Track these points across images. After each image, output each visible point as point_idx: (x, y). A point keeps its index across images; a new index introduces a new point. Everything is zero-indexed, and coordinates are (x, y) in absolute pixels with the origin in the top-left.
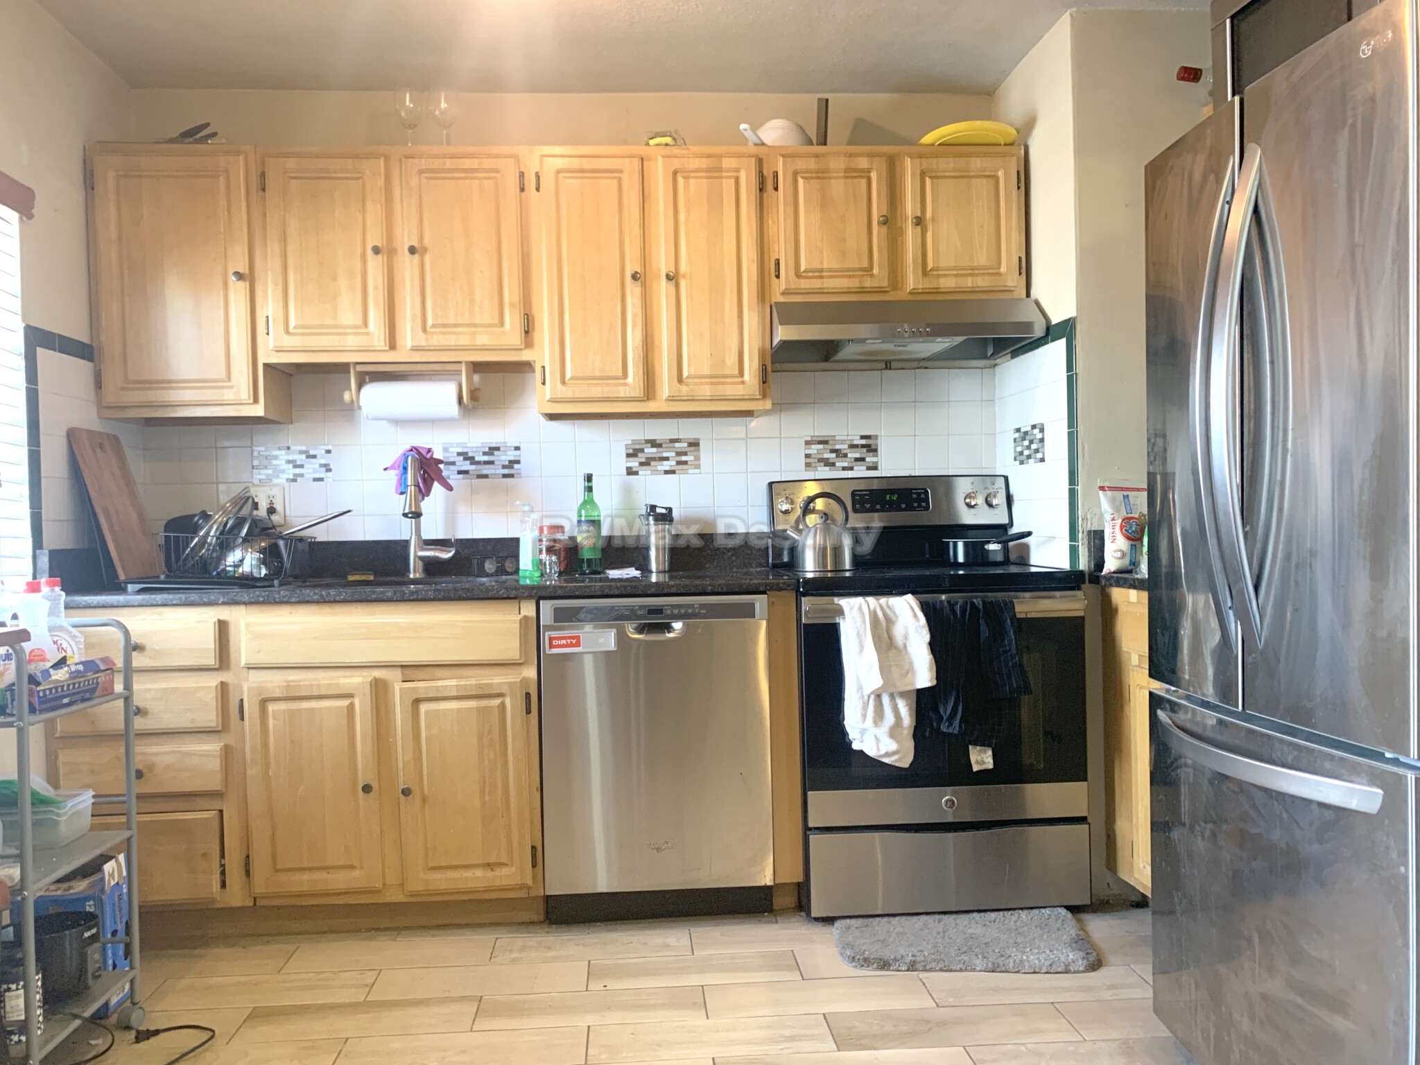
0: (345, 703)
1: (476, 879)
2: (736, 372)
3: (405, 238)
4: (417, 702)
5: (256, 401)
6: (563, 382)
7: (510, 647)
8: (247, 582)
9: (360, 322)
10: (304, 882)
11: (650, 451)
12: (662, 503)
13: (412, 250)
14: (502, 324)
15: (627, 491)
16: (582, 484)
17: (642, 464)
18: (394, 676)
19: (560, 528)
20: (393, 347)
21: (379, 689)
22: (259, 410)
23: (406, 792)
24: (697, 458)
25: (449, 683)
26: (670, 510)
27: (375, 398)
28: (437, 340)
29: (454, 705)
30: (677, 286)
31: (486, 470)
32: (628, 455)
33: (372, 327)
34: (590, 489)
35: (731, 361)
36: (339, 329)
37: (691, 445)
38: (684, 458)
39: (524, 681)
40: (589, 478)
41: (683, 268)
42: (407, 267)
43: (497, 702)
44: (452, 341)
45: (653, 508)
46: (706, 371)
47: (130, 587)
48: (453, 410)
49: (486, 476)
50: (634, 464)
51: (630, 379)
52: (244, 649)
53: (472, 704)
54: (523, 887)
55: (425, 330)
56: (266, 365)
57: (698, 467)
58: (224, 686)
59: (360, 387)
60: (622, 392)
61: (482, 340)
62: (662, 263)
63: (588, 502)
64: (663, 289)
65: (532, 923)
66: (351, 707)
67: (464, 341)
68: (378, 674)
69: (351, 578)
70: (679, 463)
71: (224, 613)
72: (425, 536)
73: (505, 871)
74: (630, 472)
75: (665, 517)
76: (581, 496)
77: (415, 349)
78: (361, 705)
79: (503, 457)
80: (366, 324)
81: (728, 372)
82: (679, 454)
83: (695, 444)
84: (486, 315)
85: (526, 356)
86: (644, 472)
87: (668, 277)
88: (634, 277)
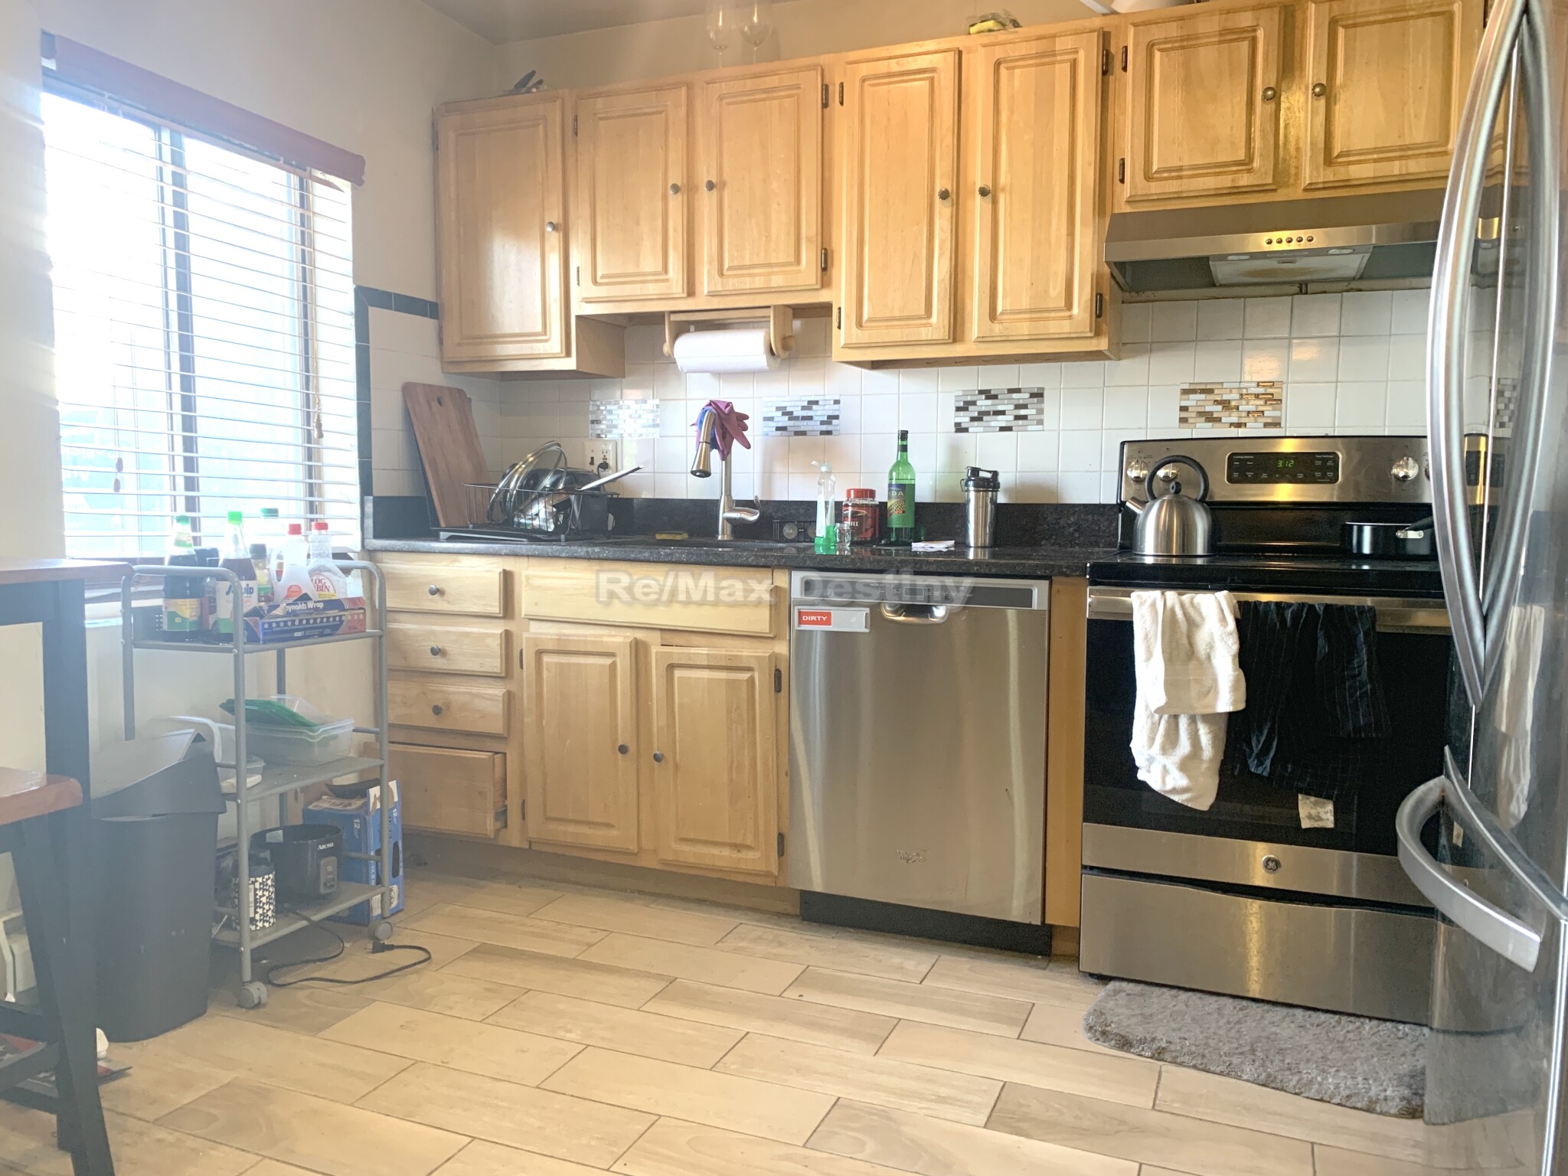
0: (608, 661)
1: (721, 857)
2: (1062, 304)
3: (705, 172)
4: (671, 667)
5: (568, 354)
6: (859, 325)
7: (760, 621)
8: (534, 535)
9: (660, 268)
10: (570, 832)
11: (984, 404)
12: (986, 466)
13: (711, 186)
14: (798, 261)
15: (955, 451)
16: (895, 442)
17: (973, 419)
18: (653, 639)
19: (871, 494)
20: (691, 293)
21: (638, 650)
22: (570, 364)
23: (657, 758)
24: (1040, 412)
25: (701, 651)
26: (995, 474)
27: (689, 349)
28: (732, 284)
29: (706, 674)
30: (995, 202)
31: (803, 426)
32: (958, 409)
33: (671, 273)
34: (904, 449)
35: (1057, 290)
36: (640, 278)
37: (1033, 395)
38: (1023, 412)
39: (775, 657)
40: (904, 435)
41: (1003, 179)
42: (706, 202)
43: (746, 676)
44: (747, 283)
45: (975, 471)
46: (1025, 305)
47: (443, 535)
48: (761, 360)
49: (803, 433)
50: (964, 418)
51: (934, 319)
52: (525, 603)
53: (722, 675)
54: (768, 874)
55: (721, 274)
56: (579, 317)
57: (1040, 422)
58: (508, 636)
59: (675, 337)
60: (925, 334)
61: (777, 281)
62: (978, 175)
63: (902, 463)
64: (978, 206)
65: (788, 915)
66: (613, 665)
67: (759, 283)
68: (640, 635)
69: (659, 537)
70: (1017, 418)
71: (510, 564)
72: (736, 496)
73: (750, 855)
74: (960, 429)
75: (988, 484)
76: (893, 455)
77: (712, 294)
78: (623, 664)
79: (819, 413)
80: (665, 270)
81: (1052, 305)
82: (1018, 407)
83: (1038, 395)
84: (784, 254)
85: (823, 297)
86: (975, 427)
87: (984, 192)
88: (944, 195)
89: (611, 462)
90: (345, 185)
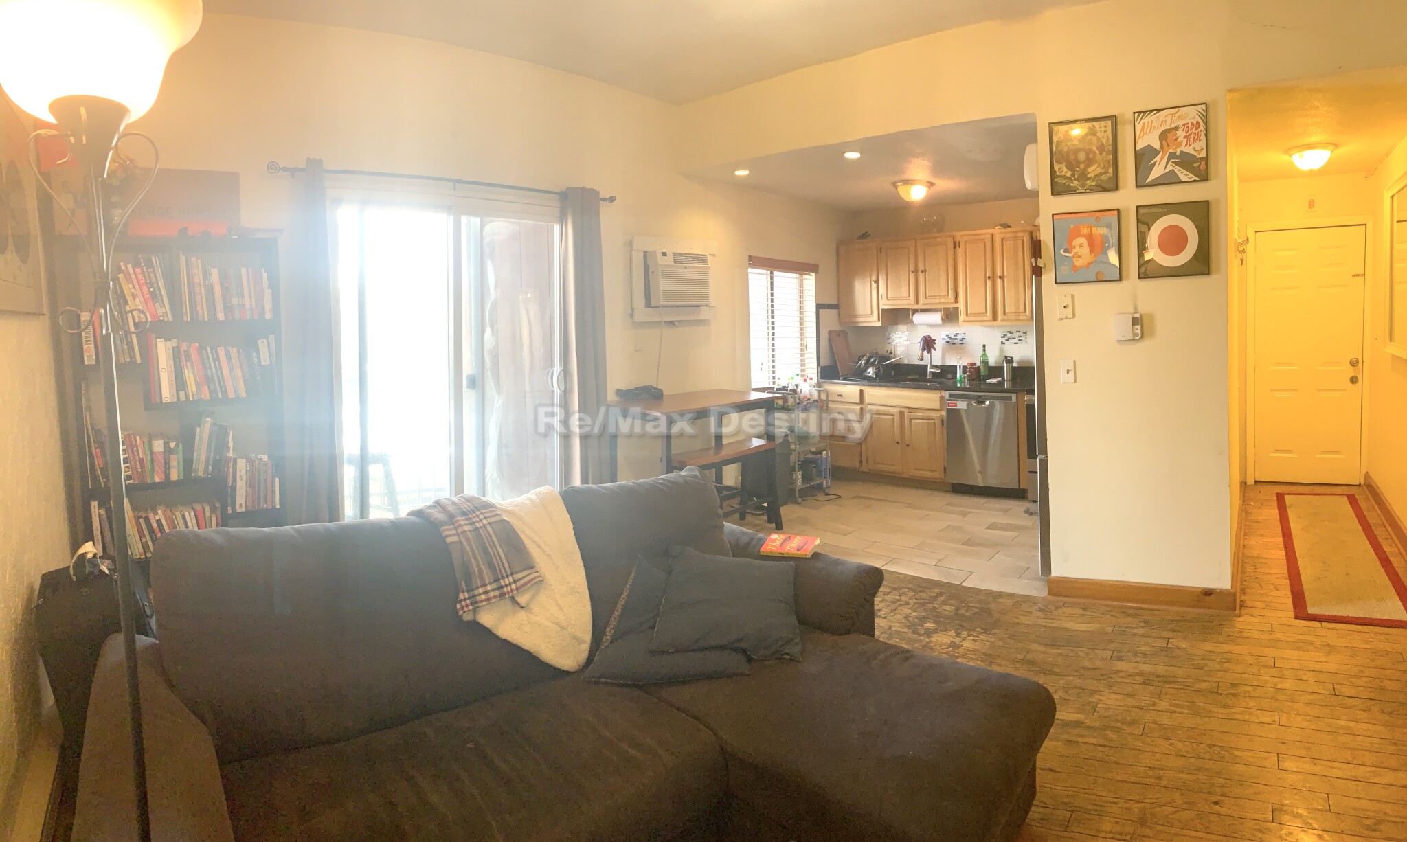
0: (892, 417)
1: (927, 474)
2: (1023, 311)
3: (921, 267)
4: (911, 419)
5: (879, 321)
6: (967, 315)
7: (937, 406)
8: (870, 379)
9: (908, 295)
10: (880, 467)
11: (1009, 336)
12: (1009, 355)
13: (922, 271)
14: (948, 295)
15: (1001, 350)
16: (982, 348)
17: (1006, 340)
18: (906, 410)
19: (975, 364)
20: (917, 302)
21: (901, 413)
22: (880, 324)
23: (908, 445)
24: (1026, 338)
25: (920, 414)
26: (1012, 358)
27: (917, 318)
28: (929, 301)
29: (921, 421)
30: (1003, 280)
31: (955, 341)
32: (1002, 337)
33: (911, 298)
34: (984, 350)
35: (1021, 308)
36: (902, 298)
37: (1024, 333)
38: (1021, 338)
39: (941, 416)
40: (984, 346)
41: (1005, 274)
42: (921, 276)
43: (933, 421)
44: (933, 301)
45: (1006, 357)
46: (1013, 311)
47: (841, 378)
48: (940, 322)
49: (955, 344)
50: (1003, 340)
51: (988, 314)
52: (867, 399)
53: (926, 421)
54: (941, 478)
55: (926, 298)
56: (882, 310)
57: (1026, 341)
58: (862, 409)
59: (913, 314)
60: (986, 318)
61: (942, 301)
62: (999, 273)
63: (984, 355)
64: (999, 281)
65: (948, 491)
66: (893, 419)
67: (937, 301)
68: (902, 409)
69: (909, 377)
70: (1019, 340)
71: (862, 388)
72: (933, 364)
73: (936, 473)
74: (1002, 343)
75: (1010, 361)
76: (981, 352)
77: (923, 304)
78: (897, 418)
79: (959, 337)
80: (909, 296)
81: (1021, 311)
82: (1019, 337)
83: (1025, 333)
84: (944, 293)
85: (956, 305)
86: (1007, 342)
87: (1000, 277)
88: (989, 278)
89: (893, 352)
90: (813, 274)
